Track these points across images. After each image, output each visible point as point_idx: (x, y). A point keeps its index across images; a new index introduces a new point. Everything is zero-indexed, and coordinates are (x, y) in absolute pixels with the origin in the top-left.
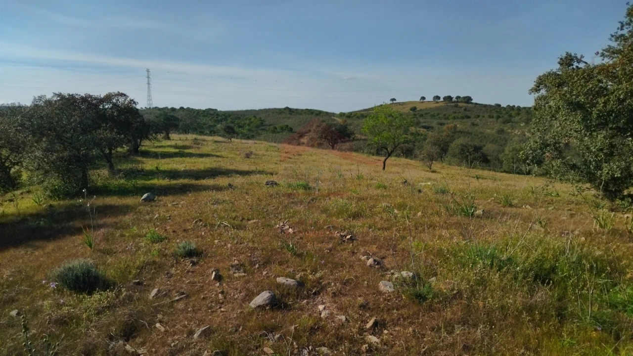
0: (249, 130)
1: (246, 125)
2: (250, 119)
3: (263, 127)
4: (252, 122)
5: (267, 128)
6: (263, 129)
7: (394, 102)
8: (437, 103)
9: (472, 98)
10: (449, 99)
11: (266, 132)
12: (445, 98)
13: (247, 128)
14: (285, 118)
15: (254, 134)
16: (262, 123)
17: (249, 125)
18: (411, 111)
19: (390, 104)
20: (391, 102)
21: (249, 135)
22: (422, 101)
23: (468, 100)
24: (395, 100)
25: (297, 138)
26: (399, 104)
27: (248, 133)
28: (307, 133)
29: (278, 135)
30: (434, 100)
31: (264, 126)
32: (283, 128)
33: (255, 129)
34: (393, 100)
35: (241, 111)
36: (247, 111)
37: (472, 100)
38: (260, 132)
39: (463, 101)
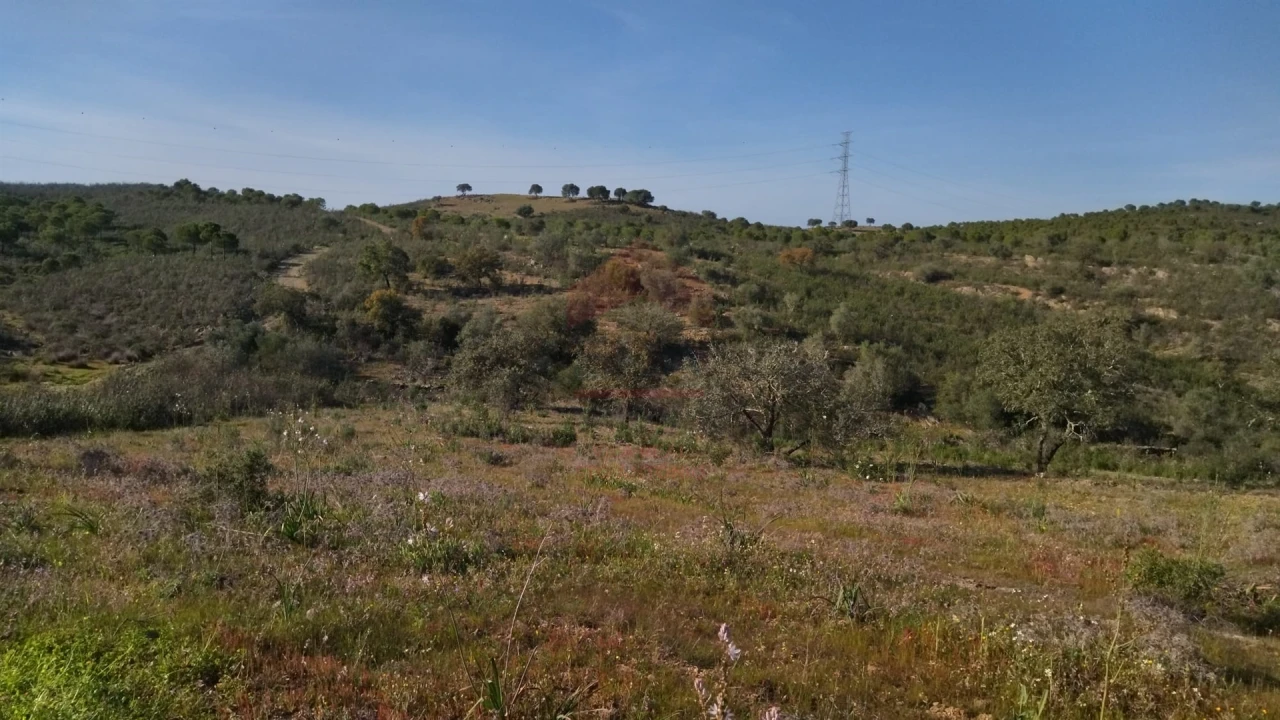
0: (59, 239)
1: (48, 222)
2: (64, 207)
3: (111, 234)
4: (69, 215)
5: (129, 235)
6: (110, 240)
7: (468, 193)
8: (573, 201)
9: (653, 195)
10: (599, 193)
11: (122, 248)
12: (591, 191)
13: (50, 230)
14: (183, 208)
15: (78, 252)
16: (107, 220)
17: (58, 222)
18: (519, 217)
19: (458, 197)
20: (460, 193)
21: (57, 254)
22: (533, 194)
23: (644, 197)
24: (468, 187)
25: (263, 274)
26: (481, 198)
27: (53, 248)
28: (288, 255)
29: (176, 259)
30: (563, 193)
31: (114, 228)
32: (197, 233)
33: (82, 238)
34: (465, 187)
35: (31, 186)
36: (53, 187)
37: (651, 199)
38: (99, 246)
39: (634, 199)
